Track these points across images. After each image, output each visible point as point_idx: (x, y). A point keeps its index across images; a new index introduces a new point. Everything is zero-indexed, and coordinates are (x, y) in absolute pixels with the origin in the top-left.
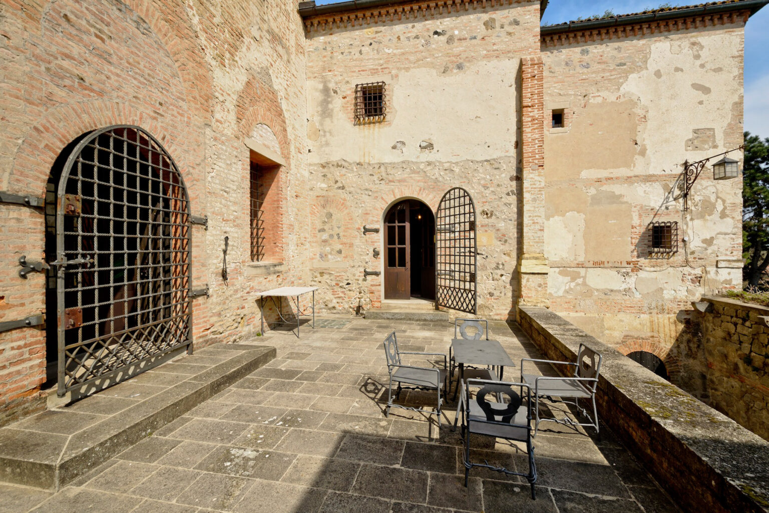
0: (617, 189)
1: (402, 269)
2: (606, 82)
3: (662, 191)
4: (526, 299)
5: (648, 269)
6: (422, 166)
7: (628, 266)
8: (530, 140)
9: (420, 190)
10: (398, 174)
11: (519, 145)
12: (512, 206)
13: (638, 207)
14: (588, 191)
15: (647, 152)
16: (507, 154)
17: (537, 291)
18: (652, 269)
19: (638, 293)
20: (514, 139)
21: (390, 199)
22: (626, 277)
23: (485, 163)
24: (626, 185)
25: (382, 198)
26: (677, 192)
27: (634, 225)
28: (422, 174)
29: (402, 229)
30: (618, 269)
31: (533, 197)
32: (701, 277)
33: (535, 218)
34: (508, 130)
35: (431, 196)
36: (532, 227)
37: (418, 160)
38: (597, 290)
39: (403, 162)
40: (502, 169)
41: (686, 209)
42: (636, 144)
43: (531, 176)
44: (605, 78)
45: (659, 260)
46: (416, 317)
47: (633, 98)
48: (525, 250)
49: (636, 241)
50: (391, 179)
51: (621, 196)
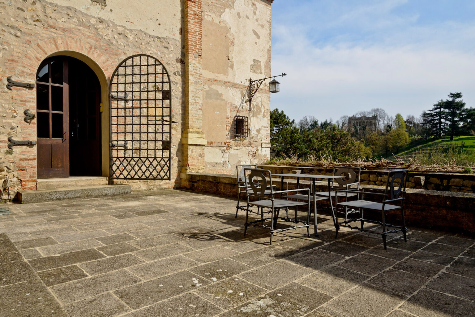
0: (220, 89)
1: (59, 141)
2: (214, 7)
3: (240, 96)
4: (191, 167)
5: (234, 148)
6: (93, 21)
7: (225, 145)
8: (193, 31)
9: (91, 48)
10: (63, 22)
11: (184, 31)
12: (178, 85)
13: (230, 104)
14: (204, 87)
15: (234, 67)
16: (174, 37)
17: (198, 160)
18: (236, 148)
19: (229, 165)
20: (179, 26)
21: (51, 50)
22: (224, 154)
23: (156, 39)
24: (224, 87)
25: (38, 45)
26: (247, 98)
27: (228, 116)
28: (93, 30)
29: (58, 92)
30: (220, 148)
31: (195, 80)
32: (255, 153)
33: (197, 99)
34: (175, 15)
35: (103, 58)
36: (195, 106)
37: (88, 13)
38: (209, 163)
39: (69, 8)
40: (170, 50)
41: (250, 109)
42: (229, 59)
43: (194, 62)
44: (213, 4)
45: (239, 142)
46: (96, 193)
47: (228, 26)
48: (189, 125)
49: (229, 128)
50: (52, 24)
51: (221, 95)
